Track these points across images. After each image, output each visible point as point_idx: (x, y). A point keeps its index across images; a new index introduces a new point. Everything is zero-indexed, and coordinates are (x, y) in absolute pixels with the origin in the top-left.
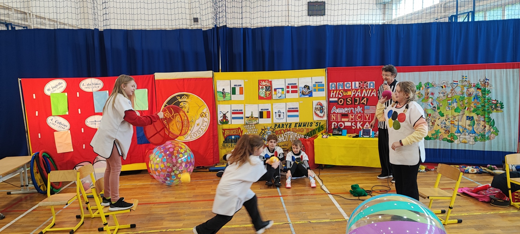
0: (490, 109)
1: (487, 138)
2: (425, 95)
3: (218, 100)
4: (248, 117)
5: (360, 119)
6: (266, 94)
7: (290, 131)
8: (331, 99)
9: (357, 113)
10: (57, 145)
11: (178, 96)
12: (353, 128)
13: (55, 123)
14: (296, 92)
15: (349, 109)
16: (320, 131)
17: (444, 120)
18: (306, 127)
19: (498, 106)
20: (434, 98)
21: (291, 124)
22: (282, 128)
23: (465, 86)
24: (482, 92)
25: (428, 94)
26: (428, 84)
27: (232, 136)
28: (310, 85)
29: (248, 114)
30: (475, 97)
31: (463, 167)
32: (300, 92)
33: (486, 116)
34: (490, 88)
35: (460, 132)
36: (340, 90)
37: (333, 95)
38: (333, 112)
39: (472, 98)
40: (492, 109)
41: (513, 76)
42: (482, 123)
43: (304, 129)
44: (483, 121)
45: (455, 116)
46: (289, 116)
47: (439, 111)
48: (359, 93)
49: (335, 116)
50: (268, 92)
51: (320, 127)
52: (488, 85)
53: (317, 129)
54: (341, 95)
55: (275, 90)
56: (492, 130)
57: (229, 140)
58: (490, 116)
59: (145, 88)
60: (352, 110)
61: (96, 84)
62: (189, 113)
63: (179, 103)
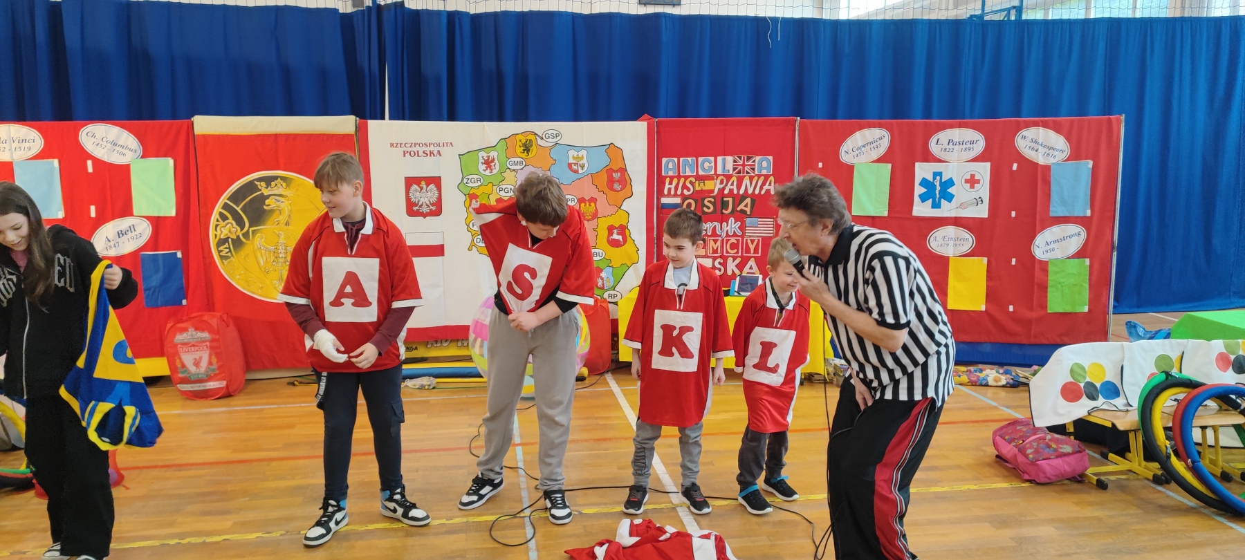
5: (736, 250)
8: (664, 200)
11: (260, 179)
36: (686, 177)
37: (669, 190)
48: (732, 184)
54: (689, 190)
59: (165, 155)
60: (714, 229)
61: (21, 141)
62: (290, 227)
63: (263, 198)
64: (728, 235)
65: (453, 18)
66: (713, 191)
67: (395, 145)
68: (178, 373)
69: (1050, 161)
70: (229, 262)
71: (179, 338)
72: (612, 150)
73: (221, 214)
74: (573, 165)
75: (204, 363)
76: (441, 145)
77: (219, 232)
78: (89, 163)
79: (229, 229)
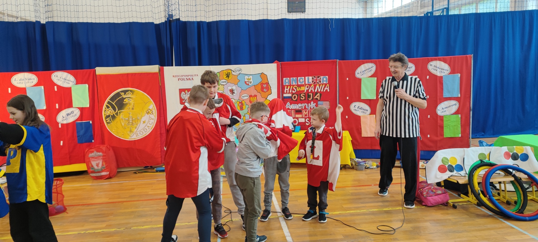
8: (285, 95)
11: (122, 92)
15: (303, 105)
36: (293, 86)
37: (287, 91)
48: (312, 88)
54: (294, 91)
59: (85, 83)
60: (305, 106)
61: (29, 79)
62: (134, 110)
63: (123, 99)
64: (311, 109)
65: (200, 24)
66: (304, 91)
67: (175, 76)
68: (90, 169)
69: (442, 75)
70: (110, 125)
71: (91, 155)
72: (263, 75)
73: (107, 106)
74: (247, 82)
75: (100, 165)
76: (193, 75)
77: (106, 113)
78: (56, 87)
79: (110, 112)
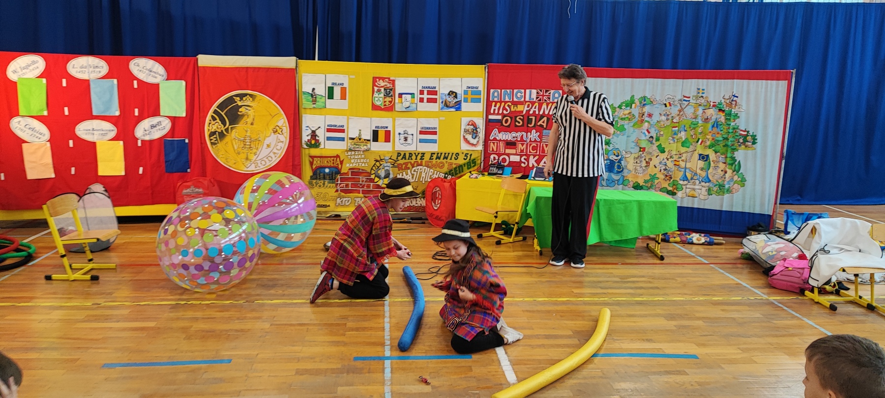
0: (736, 144)
1: (728, 190)
2: (639, 116)
3: (303, 107)
4: (353, 139)
5: (535, 151)
6: (385, 102)
7: (421, 165)
8: (491, 117)
9: (531, 141)
10: (28, 166)
12: (523, 165)
13: (25, 129)
14: (434, 101)
15: (519, 134)
16: (470, 168)
17: (665, 158)
18: (448, 160)
19: (748, 139)
20: (652, 123)
21: (423, 154)
22: (409, 159)
23: (700, 105)
24: (725, 116)
25: (643, 115)
26: (644, 98)
27: (325, 167)
28: (459, 91)
29: (354, 134)
30: (714, 123)
31: (686, 234)
32: (441, 101)
33: (729, 155)
34: (739, 110)
35: (687, 180)
36: (506, 102)
37: (494, 110)
38: (493, 137)
39: (710, 125)
40: (739, 144)
41: (777, 92)
42: (722, 166)
43: (445, 163)
44: (723, 163)
45: (682, 152)
46: (421, 141)
47: (658, 143)
48: (535, 108)
49: (496, 144)
50: (388, 99)
51: (471, 161)
52: (736, 105)
53: (466, 165)
54: (507, 111)
55: (400, 95)
56: (736, 178)
57: (319, 174)
58: (734, 156)
59: (181, 79)
60: (522, 136)
61: (95, 67)
62: (254, 126)
63: (238, 107)
66: (522, 112)
70: (216, 147)
71: (185, 191)
73: (212, 116)
77: (210, 128)
78: (135, 82)
79: (217, 126)
